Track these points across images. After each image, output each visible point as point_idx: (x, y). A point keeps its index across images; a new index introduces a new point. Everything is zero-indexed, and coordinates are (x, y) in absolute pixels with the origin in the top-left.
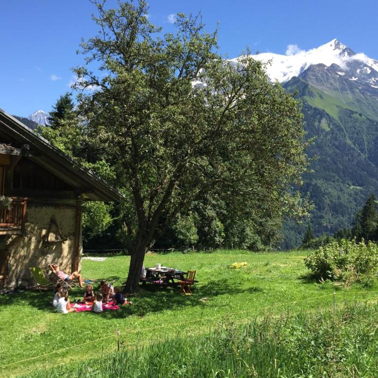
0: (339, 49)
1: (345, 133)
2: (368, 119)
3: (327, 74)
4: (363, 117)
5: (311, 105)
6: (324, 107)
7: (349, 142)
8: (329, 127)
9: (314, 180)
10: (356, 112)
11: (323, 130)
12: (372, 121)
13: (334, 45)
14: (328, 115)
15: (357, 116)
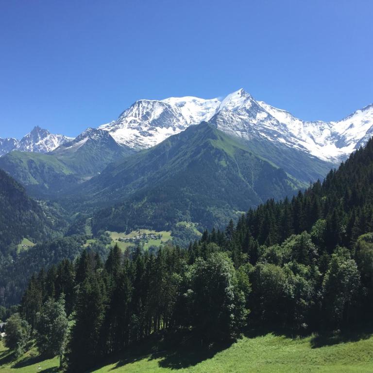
0: (244, 96)
1: (239, 168)
2: (256, 158)
3: (232, 118)
4: (252, 156)
5: (213, 145)
6: (224, 147)
7: (240, 175)
8: (226, 163)
9: (208, 208)
10: (247, 152)
11: (221, 166)
12: (258, 159)
13: (240, 93)
14: (226, 153)
15: (248, 155)
